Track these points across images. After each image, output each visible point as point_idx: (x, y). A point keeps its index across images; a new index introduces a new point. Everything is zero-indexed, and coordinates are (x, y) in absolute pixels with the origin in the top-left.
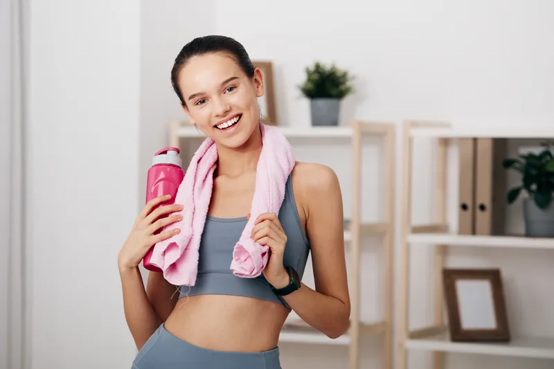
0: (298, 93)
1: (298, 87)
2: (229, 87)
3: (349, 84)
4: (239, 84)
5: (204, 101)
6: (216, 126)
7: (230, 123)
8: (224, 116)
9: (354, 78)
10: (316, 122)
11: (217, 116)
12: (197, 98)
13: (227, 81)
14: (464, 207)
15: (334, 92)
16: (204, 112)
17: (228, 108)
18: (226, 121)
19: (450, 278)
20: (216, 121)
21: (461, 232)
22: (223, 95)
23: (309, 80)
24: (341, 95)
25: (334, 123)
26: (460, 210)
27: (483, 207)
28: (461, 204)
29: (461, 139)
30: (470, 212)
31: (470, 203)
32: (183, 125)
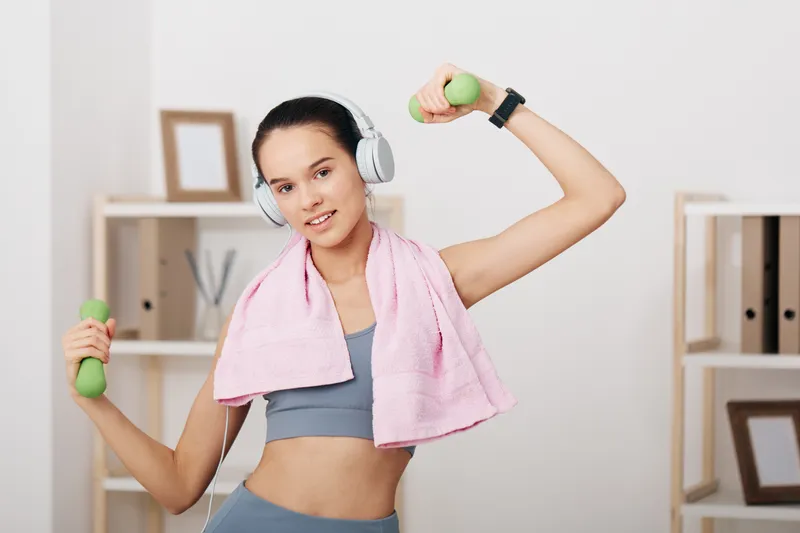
2: (322, 170)
4: (334, 167)
5: (290, 188)
6: (308, 224)
7: (322, 219)
8: (314, 211)
11: (305, 210)
12: (278, 184)
13: (317, 163)
14: (750, 314)
17: (318, 200)
18: (318, 218)
19: (741, 412)
21: (746, 349)
22: (313, 181)
26: (745, 318)
27: (789, 314)
28: (746, 310)
29: (746, 218)
30: (758, 321)
31: (758, 308)
32: (112, 200)
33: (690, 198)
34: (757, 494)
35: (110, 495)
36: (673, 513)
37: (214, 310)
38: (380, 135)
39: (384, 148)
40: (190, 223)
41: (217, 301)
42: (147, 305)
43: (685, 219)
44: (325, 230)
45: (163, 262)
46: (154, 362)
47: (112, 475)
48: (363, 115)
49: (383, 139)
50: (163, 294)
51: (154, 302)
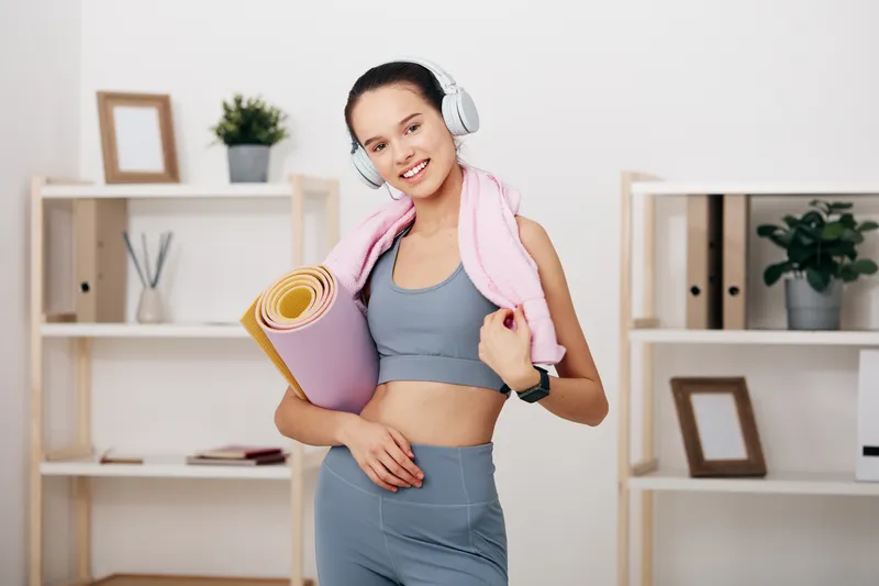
0: (213, 137)
1: (212, 129)
2: (411, 126)
3: (280, 125)
4: (422, 123)
5: (384, 146)
7: (416, 170)
8: (407, 163)
9: (286, 117)
10: (236, 178)
11: (399, 163)
12: (372, 144)
13: (406, 120)
14: (695, 291)
15: (263, 136)
16: (385, 158)
17: (411, 153)
19: (684, 388)
20: (400, 169)
21: (691, 325)
22: (404, 136)
23: (228, 118)
24: (270, 141)
25: (263, 179)
26: (690, 294)
27: (734, 291)
28: (690, 287)
29: (691, 196)
30: (703, 297)
31: (703, 285)
32: (49, 182)
33: (636, 177)
34: (701, 467)
35: (47, 480)
36: (621, 486)
37: (150, 292)
38: (462, 90)
39: (468, 102)
40: (122, 203)
41: (154, 285)
42: (85, 287)
43: (631, 197)
44: (419, 182)
45: (100, 244)
46: (83, 345)
47: (48, 459)
48: (445, 73)
49: (466, 93)
50: (100, 276)
51: (92, 285)
